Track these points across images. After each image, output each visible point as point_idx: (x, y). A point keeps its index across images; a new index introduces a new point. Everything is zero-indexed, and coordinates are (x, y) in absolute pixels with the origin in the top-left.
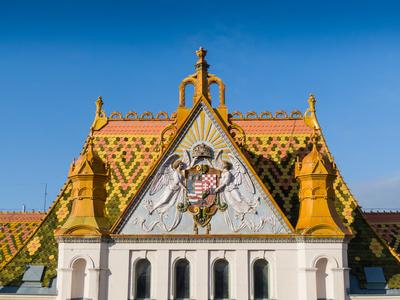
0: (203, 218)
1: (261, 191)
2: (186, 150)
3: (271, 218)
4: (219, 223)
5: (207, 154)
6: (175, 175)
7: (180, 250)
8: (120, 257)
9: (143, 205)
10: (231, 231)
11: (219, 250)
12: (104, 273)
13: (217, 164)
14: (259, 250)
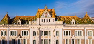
0: (46, 17)
1: (50, 15)
2: (45, 12)
3: (50, 16)
4: (47, 17)
5: (46, 12)
6: (44, 14)
7: (45, 19)
8: (41, 19)
9: (42, 16)
10: (48, 17)
11: (47, 19)
12: (40, 20)
13: (47, 13)
14: (50, 19)
